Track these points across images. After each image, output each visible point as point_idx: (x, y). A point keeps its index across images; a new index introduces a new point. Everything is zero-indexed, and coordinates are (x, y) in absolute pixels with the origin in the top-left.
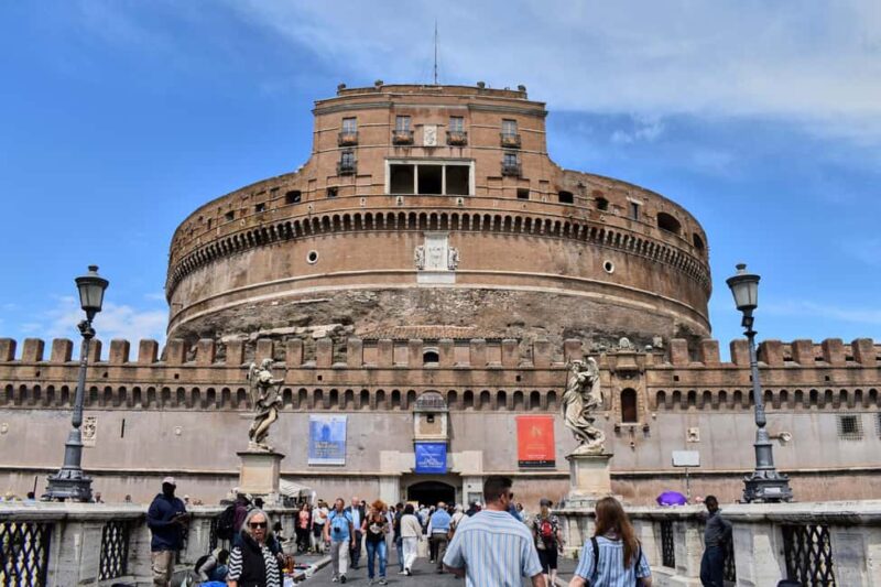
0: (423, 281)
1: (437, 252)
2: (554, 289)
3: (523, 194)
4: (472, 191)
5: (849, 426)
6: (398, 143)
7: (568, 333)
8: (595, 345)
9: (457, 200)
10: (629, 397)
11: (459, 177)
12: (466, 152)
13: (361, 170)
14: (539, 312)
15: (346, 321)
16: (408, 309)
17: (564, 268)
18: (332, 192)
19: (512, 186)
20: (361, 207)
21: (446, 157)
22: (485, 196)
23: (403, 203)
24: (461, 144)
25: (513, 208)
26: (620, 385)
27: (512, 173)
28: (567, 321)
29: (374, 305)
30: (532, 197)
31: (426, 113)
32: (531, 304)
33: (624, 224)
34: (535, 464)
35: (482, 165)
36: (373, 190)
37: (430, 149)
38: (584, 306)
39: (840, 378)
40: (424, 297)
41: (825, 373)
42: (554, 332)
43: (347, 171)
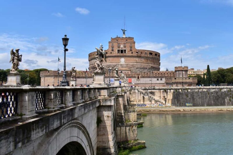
0: (121, 63)
1: (123, 60)
2: (135, 63)
3: (132, 53)
4: (126, 53)
6: (118, 47)
8: (140, 69)
9: (125, 54)
11: (125, 51)
12: (126, 48)
13: (114, 50)
15: (113, 67)
16: (120, 66)
17: (137, 61)
18: (111, 53)
19: (131, 52)
20: (114, 55)
21: (124, 49)
22: (128, 53)
23: (119, 54)
24: (125, 47)
25: (131, 55)
26: (137, 76)
27: (131, 50)
28: (137, 67)
29: (116, 66)
30: (133, 53)
31: (121, 43)
32: (133, 65)
33: (144, 55)
34: (130, 83)
35: (128, 49)
36: (115, 53)
37: (122, 48)
38: (139, 65)
40: (121, 65)
41: (156, 75)
42: (135, 68)
43: (113, 50)
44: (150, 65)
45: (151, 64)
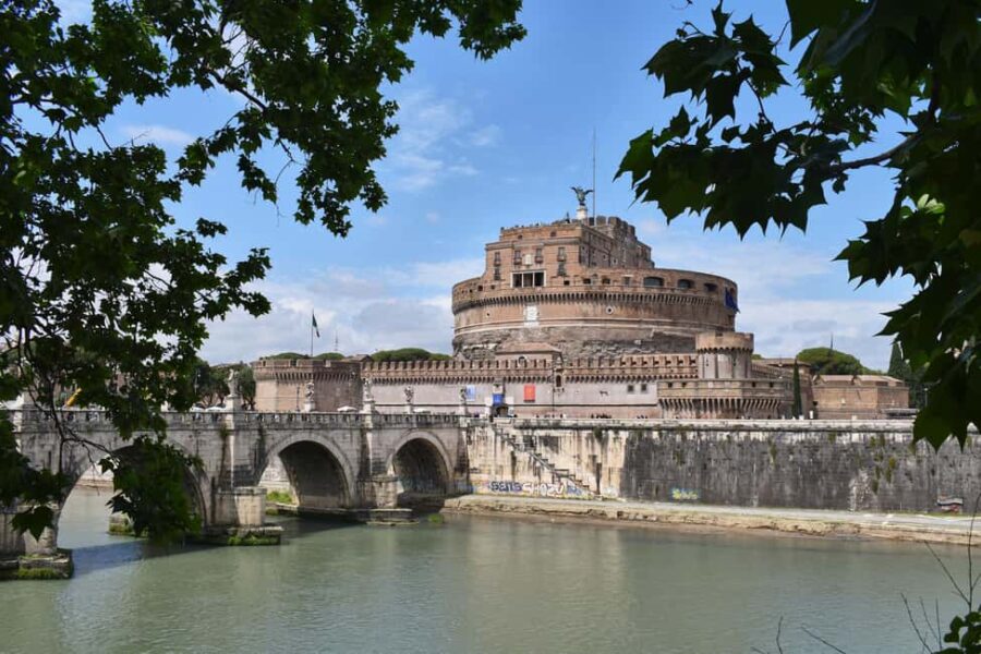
0: (527, 325)
1: (532, 311)
2: (580, 324)
3: (567, 283)
4: (545, 284)
5: (631, 389)
6: (516, 264)
7: (585, 344)
8: (599, 348)
9: (539, 289)
10: (559, 379)
11: (539, 277)
12: (543, 266)
13: (502, 277)
14: (572, 335)
15: (499, 342)
16: (521, 337)
17: (586, 314)
18: (493, 287)
19: (561, 279)
20: (502, 294)
21: (536, 268)
22: (551, 286)
23: (517, 292)
24: (540, 262)
25: (563, 290)
26: (556, 374)
27: (561, 273)
28: (586, 339)
29: (509, 335)
30: (572, 284)
31: (526, 248)
32: (569, 333)
33: (619, 289)
34: (530, 401)
35: (549, 270)
36: (507, 287)
37: (528, 266)
38: (594, 331)
39: (628, 372)
40: (527, 331)
41: (623, 370)
42: (579, 343)
43: (497, 277)
44: (650, 329)
45: (658, 323)
